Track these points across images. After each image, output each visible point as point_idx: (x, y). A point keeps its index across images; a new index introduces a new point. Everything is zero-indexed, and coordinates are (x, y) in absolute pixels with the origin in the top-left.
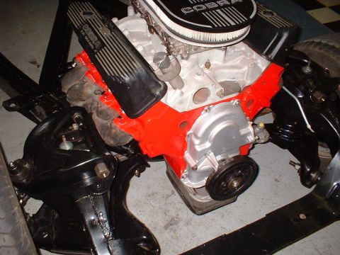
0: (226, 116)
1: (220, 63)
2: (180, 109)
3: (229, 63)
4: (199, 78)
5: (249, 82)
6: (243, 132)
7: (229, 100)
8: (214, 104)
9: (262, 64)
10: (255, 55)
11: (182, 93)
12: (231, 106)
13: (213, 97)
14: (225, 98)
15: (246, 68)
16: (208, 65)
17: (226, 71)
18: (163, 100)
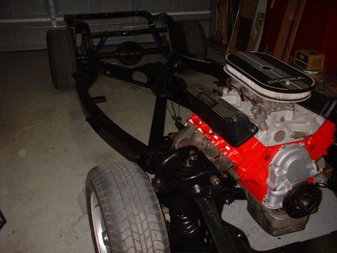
0: (296, 152)
1: (290, 119)
2: (266, 144)
3: (297, 120)
4: (278, 125)
5: (311, 132)
6: (308, 166)
7: (298, 142)
8: (288, 144)
9: (320, 120)
10: (314, 115)
11: (268, 133)
12: (299, 146)
13: (287, 139)
14: (296, 140)
15: (309, 123)
16: (282, 119)
17: (294, 124)
18: (255, 136)
